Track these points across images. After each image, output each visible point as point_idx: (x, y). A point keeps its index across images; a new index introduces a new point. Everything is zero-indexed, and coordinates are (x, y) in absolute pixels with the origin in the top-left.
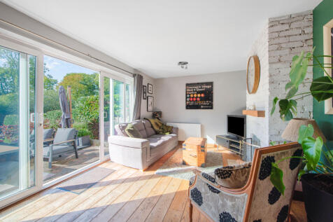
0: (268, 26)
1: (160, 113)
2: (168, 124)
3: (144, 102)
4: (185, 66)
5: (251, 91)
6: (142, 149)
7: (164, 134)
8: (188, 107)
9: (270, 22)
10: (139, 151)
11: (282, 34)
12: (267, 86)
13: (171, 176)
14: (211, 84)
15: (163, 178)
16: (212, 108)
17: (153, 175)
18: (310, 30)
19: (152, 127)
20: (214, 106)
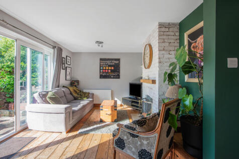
0: (158, 27)
1: (78, 82)
2: (85, 91)
3: (63, 72)
4: (101, 45)
5: (147, 67)
6: (66, 113)
7: (82, 99)
8: (102, 77)
9: (159, 25)
10: (63, 116)
11: (165, 33)
12: (157, 64)
13: (93, 133)
14: (119, 60)
15: (86, 136)
16: (119, 78)
17: (77, 135)
18: (177, 34)
19: (71, 94)
20: (121, 77)
